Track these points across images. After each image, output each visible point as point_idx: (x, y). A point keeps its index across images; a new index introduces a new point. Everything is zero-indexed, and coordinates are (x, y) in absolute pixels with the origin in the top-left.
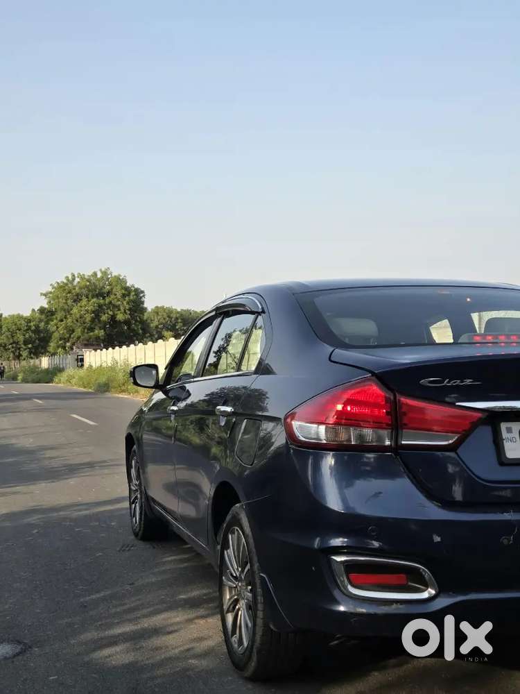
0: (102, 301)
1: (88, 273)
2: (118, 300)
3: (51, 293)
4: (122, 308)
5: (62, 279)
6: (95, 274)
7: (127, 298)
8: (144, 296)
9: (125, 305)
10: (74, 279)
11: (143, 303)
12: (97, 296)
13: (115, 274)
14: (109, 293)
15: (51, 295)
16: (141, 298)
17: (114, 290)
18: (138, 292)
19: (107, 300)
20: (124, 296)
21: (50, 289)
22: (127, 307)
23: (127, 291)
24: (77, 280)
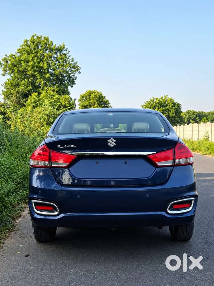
0: (164, 109)
1: (159, 97)
2: (170, 108)
3: (145, 105)
4: (172, 111)
5: (149, 100)
6: (162, 98)
7: (174, 107)
8: (181, 106)
9: (173, 110)
10: (154, 100)
11: (181, 109)
12: (162, 106)
13: (170, 97)
14: (167, 105)
15: (144, 106)
16: (180, 107)
17: (169, 104)
18: (178, 105)
19: (166, 108)
20: (173, 106)
21: (144, 104)
22: (174, 110)
23: (174, 104)
24: (155, 100)
